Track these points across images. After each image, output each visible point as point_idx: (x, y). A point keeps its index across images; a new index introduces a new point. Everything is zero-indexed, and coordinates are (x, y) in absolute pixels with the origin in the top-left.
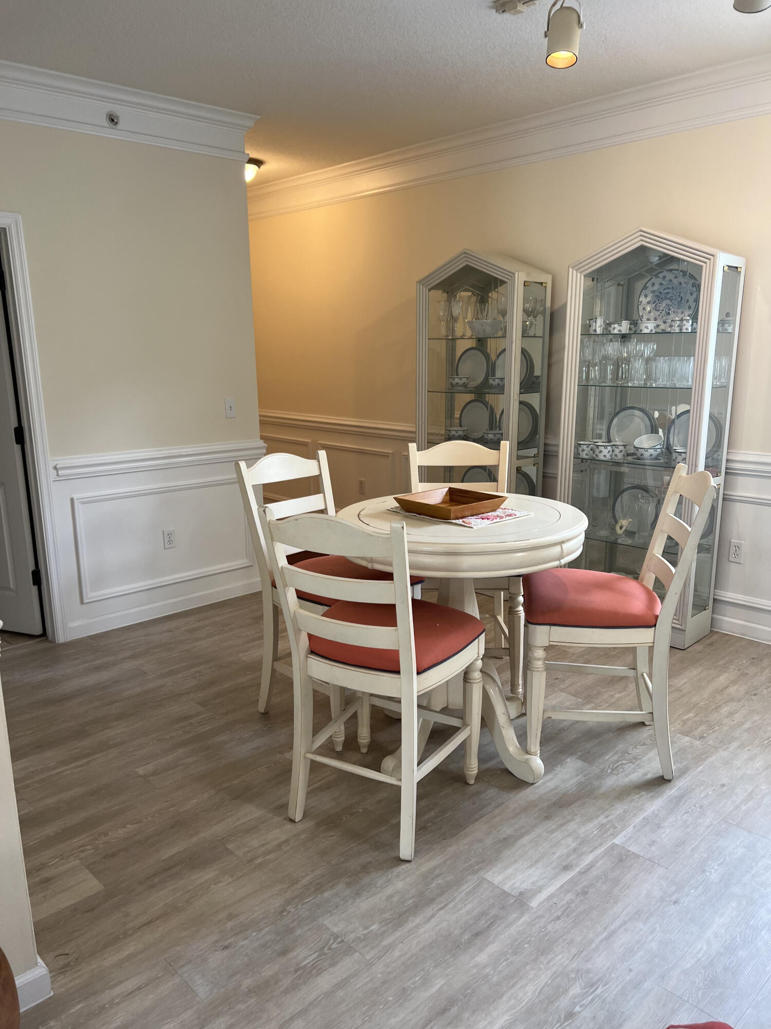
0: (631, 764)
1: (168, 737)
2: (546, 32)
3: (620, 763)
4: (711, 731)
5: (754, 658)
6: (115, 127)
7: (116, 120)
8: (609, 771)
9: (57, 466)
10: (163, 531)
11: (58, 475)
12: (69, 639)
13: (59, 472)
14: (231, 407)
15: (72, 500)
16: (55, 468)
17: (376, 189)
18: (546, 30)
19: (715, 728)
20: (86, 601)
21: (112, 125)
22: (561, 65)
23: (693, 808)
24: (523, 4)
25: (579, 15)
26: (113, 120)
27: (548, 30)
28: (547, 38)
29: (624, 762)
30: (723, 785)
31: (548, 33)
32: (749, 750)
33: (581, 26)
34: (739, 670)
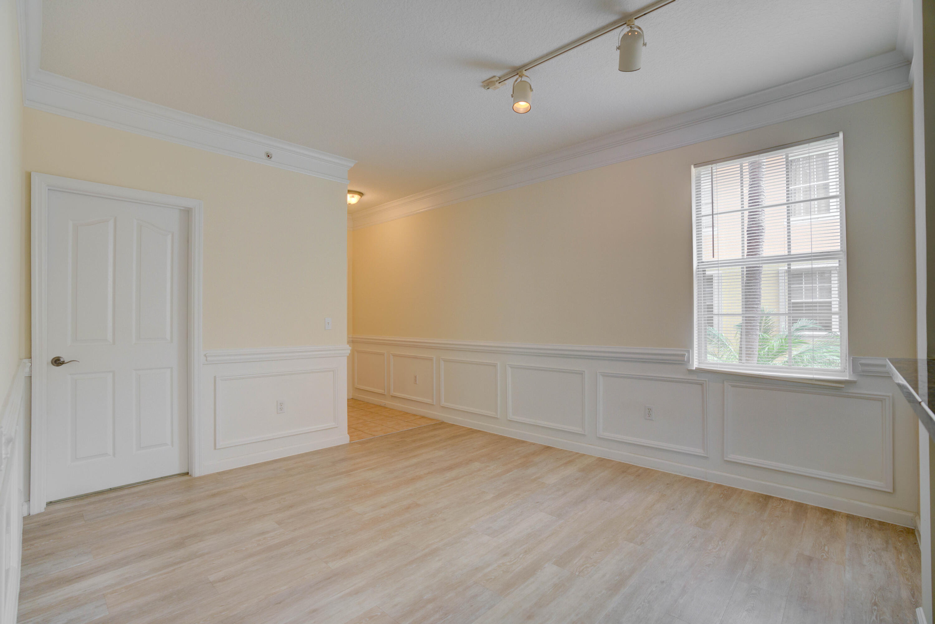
0: (593, 567)
1: (244, 549)
2: (512, 95)
3: (585, 566)
4: (648, 538)
5: (668, 484)
6: (270, 159)
7: (270, 156)
8: (577, 574)
9: (207, 355)
10: (277, 402)
11: (207, 360)
12: (203, 475)
13: (208, 359)
14: (328, 323)
15: (215, 377)
16: (205, 356)
17: (424, 209)
18: (512, 93)
19: (650, 535)
20: (217, 448)
21: (268, 158)
22: (521, 111)
23: (643, 603)
24: (499, 83)
25: (530, 85)
26: (269, 156)
27: (513, 93)
28: (513, 98)
29: (588, 565)
30: (663, 582)
31: (513, 95)
32: (676, 552)
33: (532, 90)
34: (660, 492)
